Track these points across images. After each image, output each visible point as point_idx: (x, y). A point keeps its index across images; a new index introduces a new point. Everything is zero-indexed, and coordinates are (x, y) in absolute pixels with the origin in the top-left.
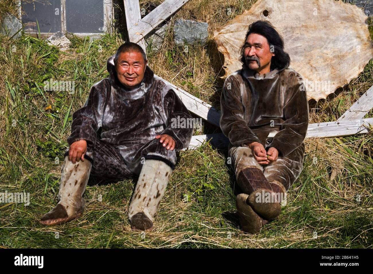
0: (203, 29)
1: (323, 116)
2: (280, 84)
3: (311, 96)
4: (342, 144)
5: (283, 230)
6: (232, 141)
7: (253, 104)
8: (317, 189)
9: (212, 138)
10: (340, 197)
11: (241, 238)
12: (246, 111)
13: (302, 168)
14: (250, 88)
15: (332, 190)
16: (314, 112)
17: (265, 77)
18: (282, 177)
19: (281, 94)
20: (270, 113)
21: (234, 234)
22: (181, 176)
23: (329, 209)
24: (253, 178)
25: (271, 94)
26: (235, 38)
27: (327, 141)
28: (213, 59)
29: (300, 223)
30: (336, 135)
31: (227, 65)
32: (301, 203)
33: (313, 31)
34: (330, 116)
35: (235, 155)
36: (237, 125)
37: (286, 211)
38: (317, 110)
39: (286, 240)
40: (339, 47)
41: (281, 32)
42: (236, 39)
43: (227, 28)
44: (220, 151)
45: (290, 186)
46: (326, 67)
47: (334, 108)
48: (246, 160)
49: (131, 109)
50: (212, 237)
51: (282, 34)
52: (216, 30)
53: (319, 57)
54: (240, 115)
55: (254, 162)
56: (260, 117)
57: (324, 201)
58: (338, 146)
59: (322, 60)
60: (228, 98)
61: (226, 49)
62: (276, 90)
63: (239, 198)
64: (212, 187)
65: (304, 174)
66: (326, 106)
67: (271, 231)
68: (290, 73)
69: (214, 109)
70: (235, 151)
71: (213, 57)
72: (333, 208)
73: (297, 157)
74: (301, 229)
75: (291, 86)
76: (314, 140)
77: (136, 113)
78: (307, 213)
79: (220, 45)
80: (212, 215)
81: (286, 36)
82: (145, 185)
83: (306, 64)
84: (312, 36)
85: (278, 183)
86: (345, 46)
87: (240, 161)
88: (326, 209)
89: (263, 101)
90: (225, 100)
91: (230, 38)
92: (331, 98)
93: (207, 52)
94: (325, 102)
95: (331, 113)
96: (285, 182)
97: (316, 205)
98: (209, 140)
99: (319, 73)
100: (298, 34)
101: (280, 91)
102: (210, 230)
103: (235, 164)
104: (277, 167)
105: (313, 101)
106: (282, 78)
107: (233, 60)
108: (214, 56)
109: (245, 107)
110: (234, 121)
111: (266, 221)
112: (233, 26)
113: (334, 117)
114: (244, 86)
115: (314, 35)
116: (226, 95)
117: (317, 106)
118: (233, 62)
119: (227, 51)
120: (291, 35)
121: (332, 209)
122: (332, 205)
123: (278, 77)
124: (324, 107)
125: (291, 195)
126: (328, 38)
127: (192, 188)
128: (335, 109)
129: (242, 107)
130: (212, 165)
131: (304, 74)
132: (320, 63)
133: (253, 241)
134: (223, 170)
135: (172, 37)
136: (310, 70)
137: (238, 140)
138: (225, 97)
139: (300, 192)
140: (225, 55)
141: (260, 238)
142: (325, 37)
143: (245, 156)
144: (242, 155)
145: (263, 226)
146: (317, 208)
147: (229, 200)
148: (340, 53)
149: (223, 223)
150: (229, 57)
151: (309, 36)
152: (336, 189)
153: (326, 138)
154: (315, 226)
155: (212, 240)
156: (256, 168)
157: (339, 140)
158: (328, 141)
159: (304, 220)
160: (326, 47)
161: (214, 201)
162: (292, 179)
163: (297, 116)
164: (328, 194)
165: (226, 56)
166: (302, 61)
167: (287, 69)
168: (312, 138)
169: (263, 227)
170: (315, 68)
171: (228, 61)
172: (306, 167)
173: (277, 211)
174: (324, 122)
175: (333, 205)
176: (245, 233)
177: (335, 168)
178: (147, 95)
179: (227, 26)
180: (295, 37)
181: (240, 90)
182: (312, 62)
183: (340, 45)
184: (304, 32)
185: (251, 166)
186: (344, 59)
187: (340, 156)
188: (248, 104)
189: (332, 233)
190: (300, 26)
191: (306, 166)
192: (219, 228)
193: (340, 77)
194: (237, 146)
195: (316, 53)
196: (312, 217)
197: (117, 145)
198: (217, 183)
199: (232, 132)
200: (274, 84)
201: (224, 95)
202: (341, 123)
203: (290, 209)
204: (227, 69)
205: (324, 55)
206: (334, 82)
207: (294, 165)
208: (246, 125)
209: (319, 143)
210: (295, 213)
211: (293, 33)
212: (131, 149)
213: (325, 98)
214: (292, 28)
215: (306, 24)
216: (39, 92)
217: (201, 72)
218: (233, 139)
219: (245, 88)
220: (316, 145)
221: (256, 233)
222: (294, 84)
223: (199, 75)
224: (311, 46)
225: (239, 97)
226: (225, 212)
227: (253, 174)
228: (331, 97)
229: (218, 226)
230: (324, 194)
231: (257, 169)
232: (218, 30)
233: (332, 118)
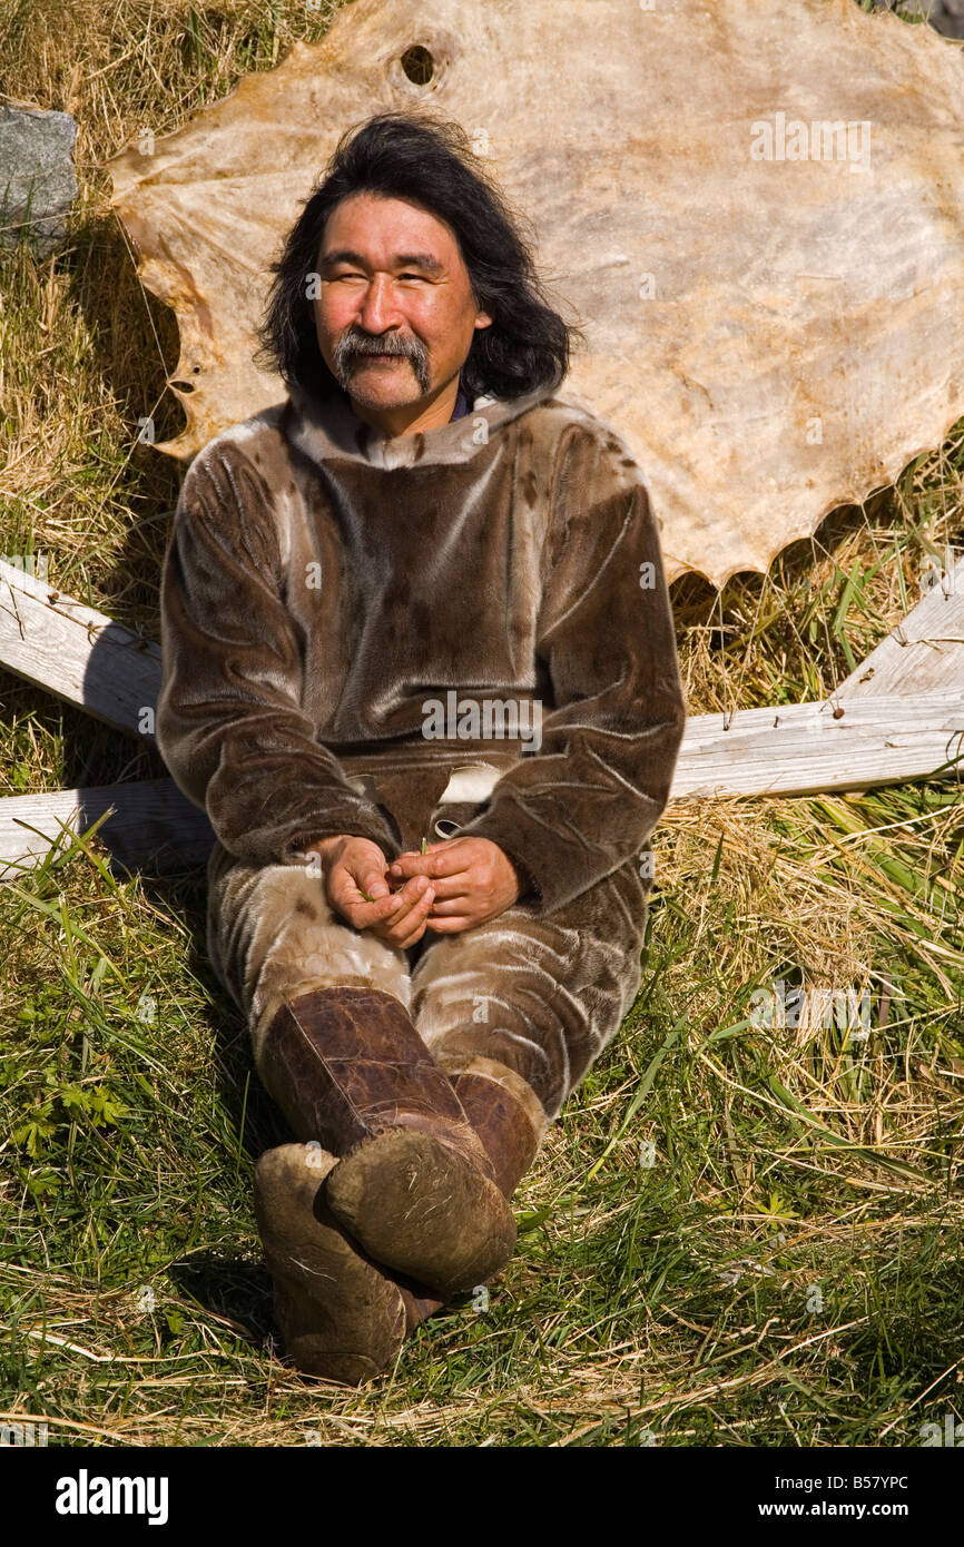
0: (46, 152)
1: (753, 670)
2: (512, 494)
3: (682, 556)
4: (858, 831)
5: (525, 1353)
6: (225, 834)
7: (356, 611)
8: (719, 1098)
9: (110, 812)
10: (852, 1139)
11: (282, 1413)
12: (315, 652)
13: (634, 979)
14: (338, 515)
15: (807, 1101)
16: (704, 646)
17: (420, 453)
18: (521, 1039)
19: (517, 554)
20: (454, 666)
21: (242, 1390)
23: (788, 1217)
24: (355, 1048)
25: (457, 554)
26: (241, 213)
27: (773, 815)
28: (109, 336)
29: (623, 1303)
30: (826, 780)
31: (197, 370)
32: (631, 1185)
33: (690, 172)
34: (795, 670)
35: (246, 915)
36: (250, 738)
37: (546, 1238)
38: (716, 635)
39: (541, 1412)
40: (840, 270)
41: (509, 181)
42: (247, 218)
43: (190, 147)
44: (160, 886)
45: (566, 1085)
46: (767, 385)
47: (813, 626)
48: (309, 944)
50: (109, 1420)
51: (515, 192)
52: (124, 161)
53: (725, 331)
54: (277, 680)
55: (355, 956)
56: (396, 688)
57: (760, 1168)
58: (839, 842)
59: (745, 348)
60: (204, 576)
61: (187, 275)
62: (489, 530)
63: (272, 1172)
64: (109, 1107)
65: (647, 1014)
66: (768, 610)
67: (461, 1359)
68: (565, 431)
69: (124, 638)
70: (250, 890)
71: (109, 324)
72: (810, 1206)
73: (605, 919)
74: (627, 1344)
75: (578, 510)
76: (706, 811)
78: (665, 1243)
79: (151, 255)
80: (109, 1281)
81: (540, 200)
83: (653, 368)
84: (688, 202)
85: (497, 1074)
86: (872, 267)
87: (273, 949)
88: (770, 1217)
89: (417, 595)
90: (184, 588)
91: (212, 213)
92: (795, 567)
93: (74, 292)
94: (766, 591)
95: (795, 654)
96: (542, 1066)
97: (714, 1191)
98: (93, 821)
99: (725, 425)
100: (604, 189)
101: (517, 537)
102: (96, 1370)
103: (248, 967)
104: (492, 977)
105: (694, 588)
106: (523, 462)
107: (231, 347)
108: (115, 315)
109: (308, 629)
110: (240, 715)
111: (431, 1305)
112: (224, 139)
113: (813, 678)
114: (295, 504)
115: (697, 201)
116: (192, 563)
117: (717, 611)
118: (233, 358)
119: (192, 287)
120: (567, 196)
121: (806, 1215)
122: (802, 1189)
123: (500, 451)
124: (756, 616)
125: (577, 1138)
126: (774, 218)
128: (821, 628)
129: (286, 635)
130: (110, 974)
131: (642, 426)
132: (734, 366)
133: (352, 1424)
134: (176, 1001)
136: (676, 405)
137: (258, 825)
138: (187, 572)
139: (623, 1118)
140: (183, 313)
141: (396, 1406)
142: (762, 210)
143: (304, 920)
144: (290, 914)
145: (412, 1333)
146: (719, 1212)
147: (215, 1183)
148: (846, 305)
149: (176, 1324)
150: (208, 326)
151: (670, 206)
152: (830, 1094)
153: (772, 796)
154: (709, 1323)
155: (107, 1433)
156: (370, 992)
157: (844, 806)
158: (784, 815)
159: (647, 1288)
160: (766, 273)
161: (123, 1189)
162: (580, 1049)
163: (629, 688)
164: (783, 1128)
165: (187, 318)
166: (633, 350)
167: (548, 403)
168: (693, 802)
169: (414, 1337)
170: (705, 392)
171: (201, 346)
172: (658, 973)
173: (492, 1246)
174: (757, 705)
175: (811, 1188)
176: (308, 1382)
177: (822, 974)
179: (191, 138)
180: (586, 211)
181: (273, 528)
182: (687, 360)
183: (843, 261)
185: (340, 981)
186: (869, 341)
187: (851, 902)
188: (327, 611)
189: (801, 1358)
190: (619, 143)
191: (656, 963)
192: (151, 1353)
193: (844, 443)
194: (259, 860)
195: (710, 301)
196: (695, 1269)
198: (143, 1082)
199: (223, 776)
200: (477, 491)
201: (183, 560)
202: (856, 714)
203: (569, 1223)
204: (199, 398)
205: (756, 316)
206: (813, 475)
207: (591, 968)
208: (313, 739)
209: (733, 827)
210: (599, 1248)
211: (579, 184)
213: (762, 566)
214: (569, 157)
215: (650, 134)
217: (41, 410)
218: (229, 821)
219: (304, 519)
220: (714, 842)
221: (371, 1373)
222: (596, 495)
224: (678, 264)
225: (269, 573)
226: (187, 1259)
227: (350, 1026)
228: (795, 559)
229: (146, 1345)
230: (760, 1128)
231: (377, 993)
232: (138, 162)
233: (801, 680)
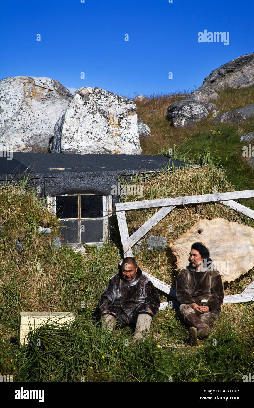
0: (164, 241)
1: (234, 291)
2: (209, 275)
3: (225, 280)
4: (243, 307)
7: (194, 284)
12: (191, 288)
14: (193, 276)
16: (229, 289)
19: (209, 280)
20: (203, 290)
22: (157, 323)
25: (203, 279)
27: (234, 305)
28: (170, 258)
31: (178, 262)
33: (226, 242)
34: (237, 291)
40: (242, 251)
41: (208, 243)
43: (177, 241)
46: (234, 263)
47: (239, 287)
49: (130, 291)
52: (171, 242)
53: (230, 257)
54: (186, 290)
56: (197, 291)
58: (241, 308)
59: (232, 259)
60: (181, 281)
61: (177, 253)
62: (206, 278)
64: (173, 327)
69: (173, 288)
75: (215, 276)
76: (227, 305)
77: (133, 293)
79: (174, 251)
82: (140, 326)
86: (245, 251)
89: (200, 283)
91: (180, 247)
93: (166, 254)
94: (234, 283)
100: (218, 244)
101: (209, 278)
105: (226, 283)
106: (210, 272)
108: (170, 256)
110: (184, 292)
115: (227, 245)
117: (229, 285)
118: (182, 261)
124: (234, 286)
126: (235, 246)
127: (163, 328)
135: (146, 245)
140: (177, 257)
148: (242, 255)
150: (179, 258)
151: (224, 245)
153: (234, 303)
157: (242, 305)
158: (236, 305)
160: (234, 252)
171: (179, 260)
174: (234, 294)
178: (138, 283)
180: (216, 246)
181: (187, 277)
184: (222, 243)
186: (245, 258)
187: (241, 313)
190: (219, 239)
193: (242, 269)
195: (228, 255)
197: (124, 308)
200: (205, 274)
202: (243, 295)
204: (179, 265)
205: (233, 256)
206: (239, 272)
208: (190, 295)
209: (230, 306)
211: (215, 243)
212: (131, 310)
213: (234, 281)
214: (214, 240)
215: (222, 238)
216: (76, 280)
217: (163, 266)
219: (190, 276)
220: (228, 307)
223: (162, 267)
224: (225, 251)
225: (187, 281)
232: (173, 242)
